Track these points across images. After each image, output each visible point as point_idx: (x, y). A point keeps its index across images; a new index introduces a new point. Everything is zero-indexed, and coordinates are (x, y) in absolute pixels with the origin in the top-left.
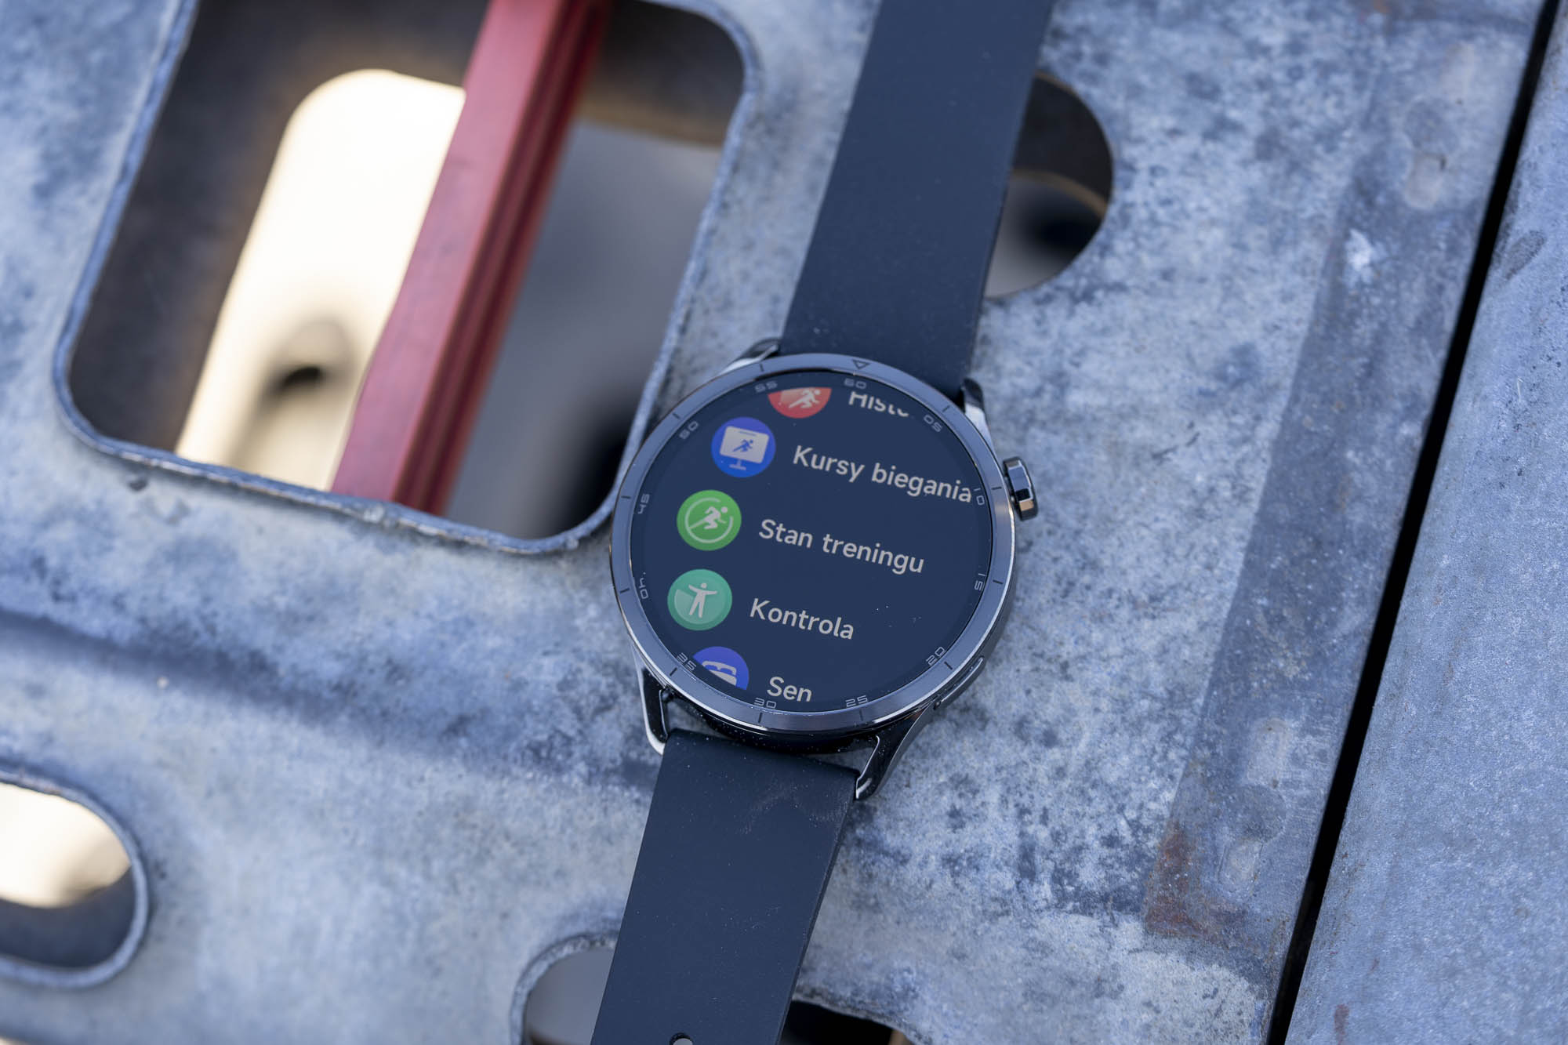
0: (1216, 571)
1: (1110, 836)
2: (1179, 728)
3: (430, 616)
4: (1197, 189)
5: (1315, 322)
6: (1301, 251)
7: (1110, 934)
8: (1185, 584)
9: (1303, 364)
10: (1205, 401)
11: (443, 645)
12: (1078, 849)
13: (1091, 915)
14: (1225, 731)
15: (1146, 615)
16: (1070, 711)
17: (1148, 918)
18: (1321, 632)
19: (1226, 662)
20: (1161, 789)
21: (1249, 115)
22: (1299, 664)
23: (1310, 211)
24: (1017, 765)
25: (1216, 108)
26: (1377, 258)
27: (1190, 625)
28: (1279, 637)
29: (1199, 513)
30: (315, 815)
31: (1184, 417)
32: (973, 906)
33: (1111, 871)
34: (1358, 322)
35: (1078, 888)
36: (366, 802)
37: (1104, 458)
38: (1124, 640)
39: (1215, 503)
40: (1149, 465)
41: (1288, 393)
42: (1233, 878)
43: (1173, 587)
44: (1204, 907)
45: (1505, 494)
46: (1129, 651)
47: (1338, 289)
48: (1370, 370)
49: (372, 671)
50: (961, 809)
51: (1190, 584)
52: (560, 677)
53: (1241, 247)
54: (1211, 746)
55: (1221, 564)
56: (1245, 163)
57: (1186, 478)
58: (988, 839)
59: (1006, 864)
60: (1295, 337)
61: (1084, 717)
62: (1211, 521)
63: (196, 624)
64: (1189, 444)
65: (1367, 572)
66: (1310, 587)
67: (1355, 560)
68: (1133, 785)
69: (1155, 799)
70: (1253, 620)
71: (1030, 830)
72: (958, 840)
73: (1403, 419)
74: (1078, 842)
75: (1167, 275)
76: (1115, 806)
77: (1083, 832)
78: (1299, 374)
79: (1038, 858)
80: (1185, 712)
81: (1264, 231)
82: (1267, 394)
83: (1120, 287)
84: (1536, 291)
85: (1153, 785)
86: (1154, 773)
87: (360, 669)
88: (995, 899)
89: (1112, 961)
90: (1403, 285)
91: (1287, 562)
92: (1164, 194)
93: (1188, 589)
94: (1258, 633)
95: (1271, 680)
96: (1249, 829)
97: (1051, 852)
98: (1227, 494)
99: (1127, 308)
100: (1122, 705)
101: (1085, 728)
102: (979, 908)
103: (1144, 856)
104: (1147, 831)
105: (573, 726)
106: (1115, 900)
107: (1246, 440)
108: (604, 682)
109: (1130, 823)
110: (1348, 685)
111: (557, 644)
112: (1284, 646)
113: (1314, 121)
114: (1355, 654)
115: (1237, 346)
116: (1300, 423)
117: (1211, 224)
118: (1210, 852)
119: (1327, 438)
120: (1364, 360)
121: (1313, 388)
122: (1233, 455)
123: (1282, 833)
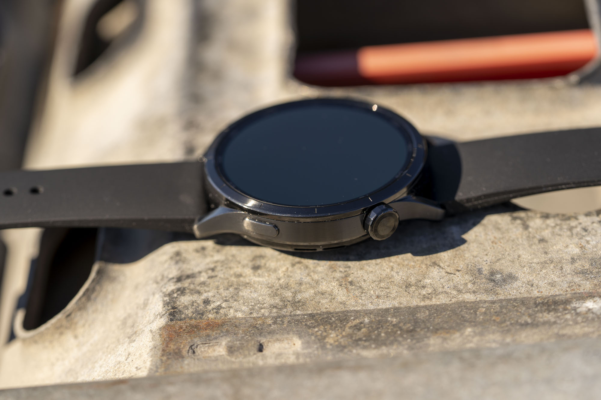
0: (377, 300)
1: (209, 301)
2: (281, 309)
5: (543, 298)
6: (584, 282)
7: (156, 318)
8: (364, 291)
9: (515, 300)
10: (475, 271)
12: (199, 293)
13: (164, 307)
14: (285, 325)
15: (340, 282)
16: (275, 271)
17: (169, 325)
18: (358, 345)
19: (325, 316)
20: (242, 311)
22: (335, 341)
24: (237, 261)
26: (595, 310)
27: (341, 298)
28: (348, 330)
29: (408, 286)
31: (462, 267)
33: (190, 306)
34: (552, 313)
35: (176, 298)
39: (417, 290)
40: (428, 262)
41: (495, 299)
43: (360, 287)
46: (317, 282)
47: (567, 302)
48: (526, 324)
51: (365, 293)
53: (573, 260)
54: (275, 323)
55: (381, 300)
57: (426, 276)
58: (193, 262)
59: (182, 271)
60: (530, 293)
61: (273, 276)
62: (406, 291)
64: (447, 272)
68: (241, 302)
69: (236, 311)
70: (354, 320)
71: (203, 274)
72: (189, 253)
74: (202, 291)
75: (542, 240)
76: (227, 298)
77: (209, 291)
78: (508, 300)
79: (189, 280)
80: (290, 309)
81: (587, 266)
82: (490, 291)
83: (526, 227)
85: (244, 308)
86: (251, 307)
88: (163, 276)
89: (145, 329)
90: (584, 324)
91: (394, 323)
92: (589, 228)
93: (362, 293)
94: (347, 323)
95: (321, 334)
96: (231, 348)
97: (194, 284)
98: (424, 292)
99: (516, 232)
100: (287, 287)
101: (267, 278)
102: (158, 274)
103: (202, 315)
104: (217, 313)
107: (460, 291)
109: (219, 306)
112: (344, 334)
115: (513, 275)
116: (479, 307)
117: (581, 247)
118: (213, 337)
119: (475, 319)
120: (529, 321)
121: (501, 307)
122: (448, 289)
123: (234, 360)
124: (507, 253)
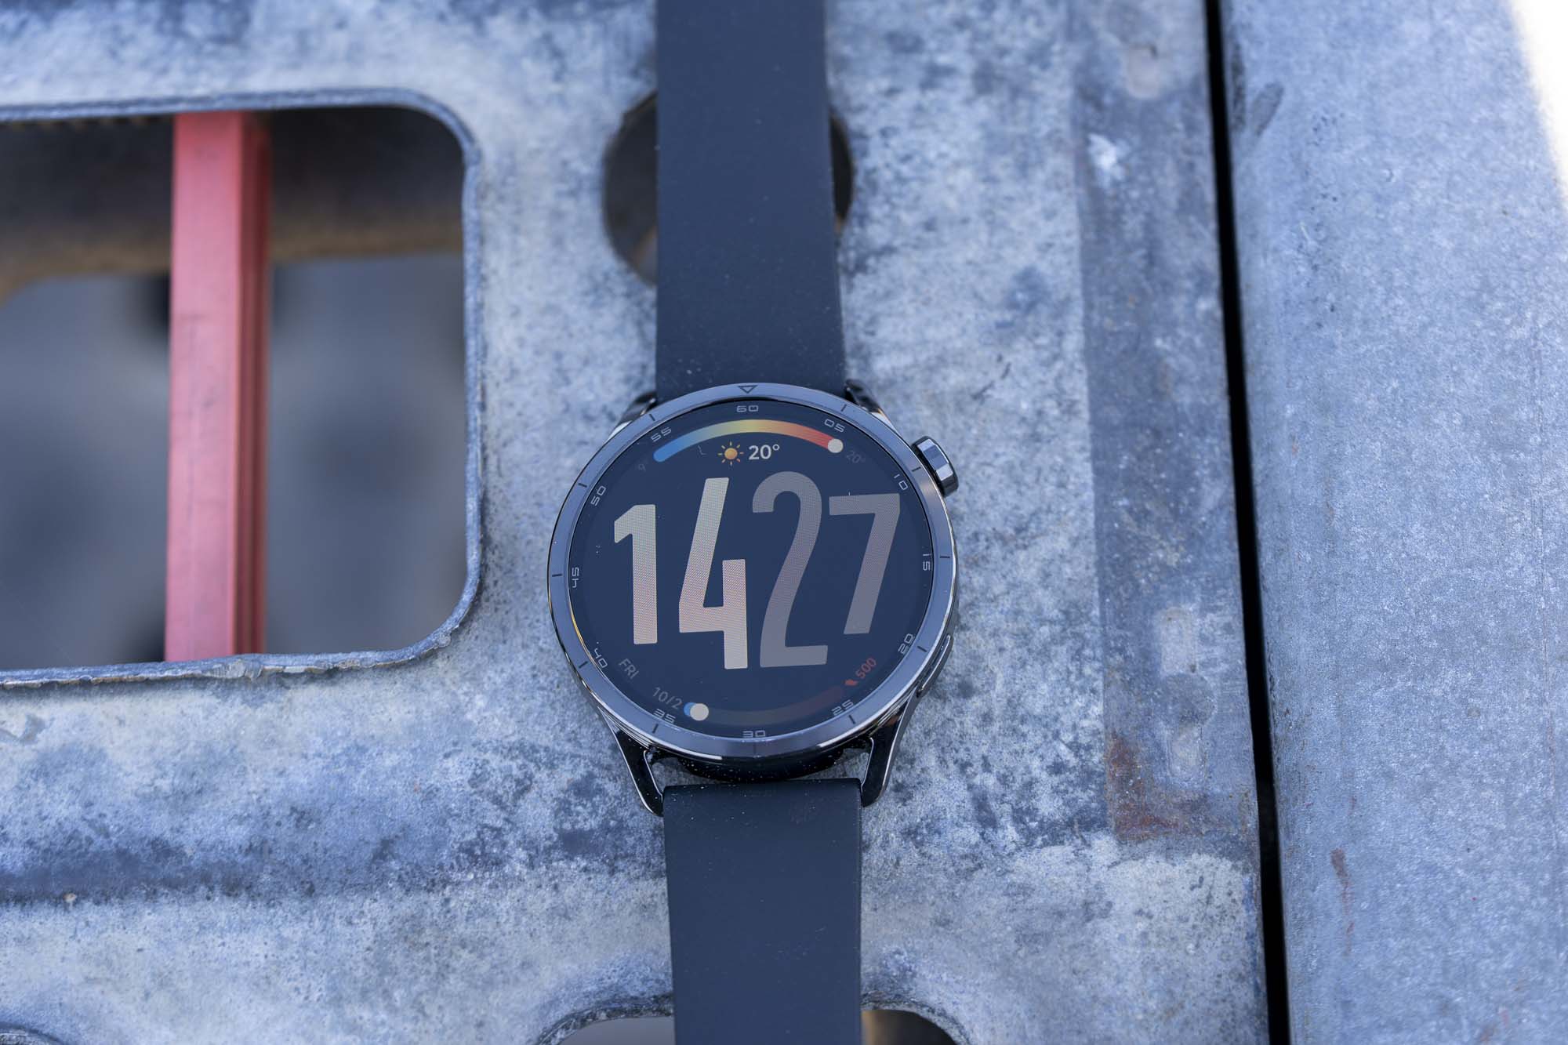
0: (1071, 487)
1: (1055, 763)
2: (1085, 643)
3: (319, 754)
4: (931, 138)
5: (1084, 231)
6: (1049, 169)
7: (1085, 856)
8: (1045, 507)
9: (1086, 272)
10: (1005, 333)
11: (341, 778)
12: (1029, 785)
13: (1062, 843)
14: (1128, 634)
15: (1017, 547)
16: (976, 658)
17: (1118, 829)
18: (1188, 514)
19: (1108, 569)
20: (1087, 706)
21: (957, 56)
22: (1177, 550)
23: (1045, 129)
24: (943, 723)
25: (924, 58)
26: (1122, 154)
27: (1062, 543)
28: (1149, 531)
29: (1035, 437)
30: (262, 983)
31: (988, 352)
32: (945, 870)
33: (1067, 796)
34: (1125, 218)
35: (1041, 821)
36: (311, 954)
37: (927, 412)
38: (1004, 577)
39: (1047, 424)
40: (973, 407)
41: (1081, 302)
42: (1183, 768)
43: (1034, 514)
44: (1166, 803)
45: (1325, 332)
46: (1013, 586)
47: (1095, 194)
48: (1151, 259)
49: (279, 824)
50: (904, 782)
51: (1049, 507)
52: (469, 774)
53: (991, 180)
54: (1121, 651)
55: (1072, 479)
56: (968, 102)
57: (1012, 409)
58: (940, 802)
59: (965, 819)
60: (1071, 249)
61: (991, 661)
62: (1049, 441)
63: (86, 831)
64: (1003, 377)
65: (1211, 446)
66: (1163, 476)
67: (1197, 439)
68: (1060, 709)
69: (1086, 717)
70: (1121, 523)
71: (977, 780)
72: (912, 812)
73: (1197, 296)
74: (1027, 778)
75: (929, 226)
76: (1050, 734)
77: (1027, 767)
78: (1086, 282)
79: (993, 805)
80: (1086, 626)
81: (1008, 159)
82: (1061, 309)
83: (888, 250)
84: (1291, 138)
85: (1079, 703)
86: (1076, 692)
87: (267, 825)
88: (965, 857)
89: (1094, 881)
90: (1155, 172)
91: (1134, 459)
92: (902, 152)
93: (1049, 511)
94: (1129, 532)
95: (1156, 573)
96: (1183, 717)
97: (1004, 795)
98: (1056, 412)
99: (902, 267)
100: (1024, 638)
101: (996, 670)
102: (952, 870)
103: (1093, 772)
104: (1088, 748)
105: (498, 817)
106: (1080, 822)
107: (1056, 357)
108: (514, 766)
109: (1069, 746)
110: (1229, 556)
111: (455, 744)
112: (1158, 538)
113: (1021, 45)
114: (1226, 525)
115: (1020, 273)
116: (1102, 327)
117: (956, 167)
118: (1154, 750)
119: (1132, 333)
120: (1142, 252)
121: (1103, 291)
122: (1049, 375)
123: (1215, 712)
124: (959, 281)
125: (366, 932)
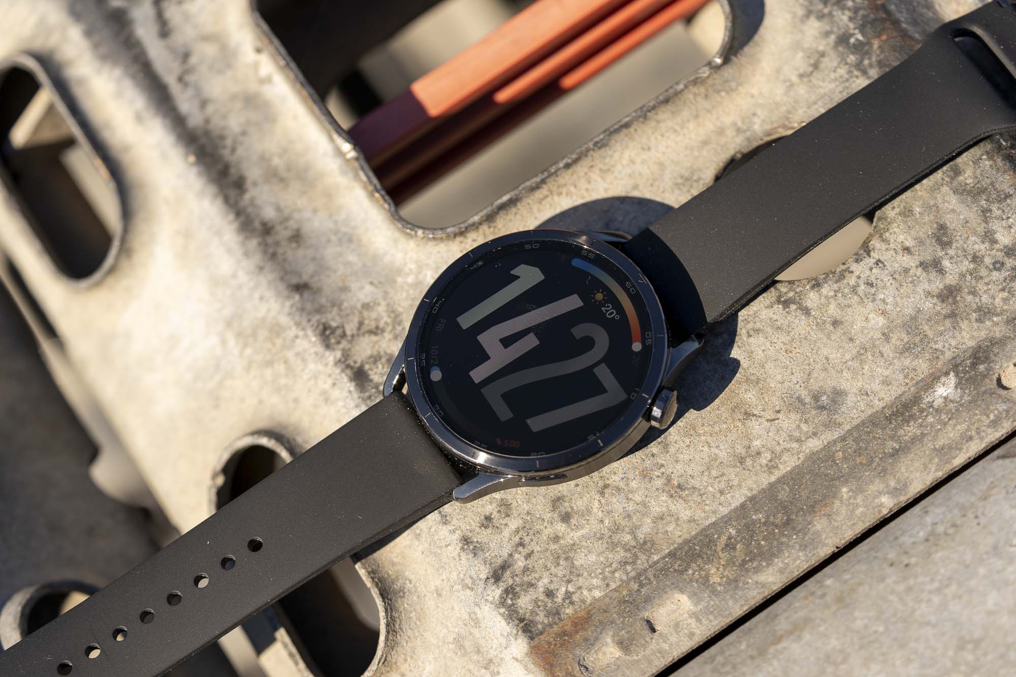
0: (723, 497)
1: (552, 591)
2: (634, 563)
3: (336, 222)
4: (891, 290)
5: (889, 406)
6: (916, 363)
7: (510, 640)
9: (863, 423)
10: (796, 404)
11: (329, 241)
12: (531, 585)
13: (509, 623)
14: (654, 583)
15: (668, 492)
16: (589, 511)
17: (534, 647)
18: (747, 571)
19: (686, 548)
20: (597, 587)
21: (954, 269)
22: (721, 578)
23: (939, 346)
24: (539, 518)
25: (941, 254)
26: (951, 397)
27: (685, 514)
28: (724, 556)
31: (778, 404)
32: (460, 573)
33: (536, 609)
34: (912, 423)
35: (513, 604)
38: (646, 496)
39: (754, 461)
40: (739, 416)
41: (842, 433)
42: (593, 661)
43: (694, 488)
44: (565, 664)
45: (889, 570)
46: (644, 504)
47: (916, 400)
48: (895, 453)
49: (286, 228)
50: (493, 519)
52: (367, 300)
53: (886, 337)
54: (641, 585)
55: (728, 496)
56: (928, 294)
57: (751, 437)
58: (492, 545)
59: (490, 564)
60: (872, 407)
61: (592, 520)
62: (744, 469)
63: (229, 142)
64: (768, 420)
65: (798, 558)
67: (797, 547)
68: (585, 574)
69: (590, 590)
70: (719, 538)
71: (517, 556)
72: (478, 533)
73: (888, 493)
74: (534, 581)
75: (836, 323)
76: (567, 577)
77: (541, 578)
78: (857, 427)
79: (508, 573)
80: (644, 557)
81: (906, 338)
82: (830, 425)
83: (807, 311)
84: (1003, 476)
85: (595, 582)
86: (600, 576)
88: (471, 578)
89: (503, 656)
90: (953, 422)
91: (763, 520)
92: (873, 279)
93: (701, 495)
94: (716, 545)
95: (700, 575)
96: (622, 642)
97: (517, 575)
98: (764, 461)
99: (801, 324)
100: (616, 529)
101: (588, 526)
102: (462, 576)
103: (559, 614)
104: (572, 603)
105: (352, 330)
106: (525, 624)
107: (798, 440)
108: (386, 319)
109: (567, 592)
110: (738, 611)
111: (380, 283)
112: (722, 563)
113: (985, 299)
114: (756, 597)
115: (838, 389)
116: (834, 453)
117: (882, 314)
118: (592, 639)
119: (841, 472)
120: (896, 446)
121: (856, 441)
122: (785, 443)
123: (636, 658)
124: (812, 360)
125: (262, 311)
